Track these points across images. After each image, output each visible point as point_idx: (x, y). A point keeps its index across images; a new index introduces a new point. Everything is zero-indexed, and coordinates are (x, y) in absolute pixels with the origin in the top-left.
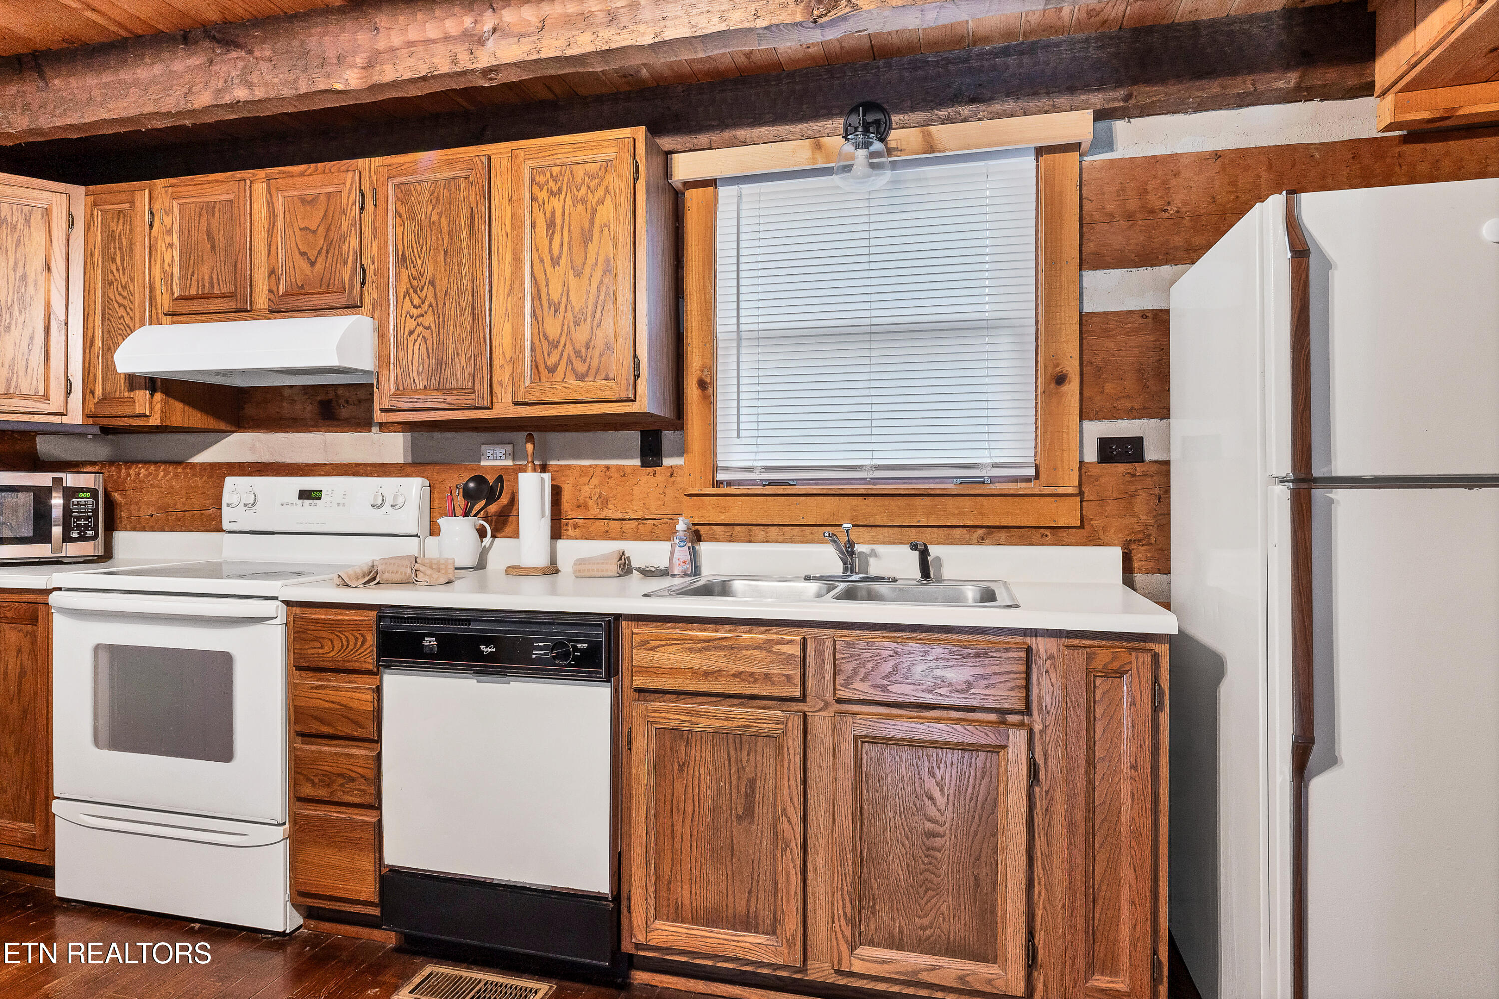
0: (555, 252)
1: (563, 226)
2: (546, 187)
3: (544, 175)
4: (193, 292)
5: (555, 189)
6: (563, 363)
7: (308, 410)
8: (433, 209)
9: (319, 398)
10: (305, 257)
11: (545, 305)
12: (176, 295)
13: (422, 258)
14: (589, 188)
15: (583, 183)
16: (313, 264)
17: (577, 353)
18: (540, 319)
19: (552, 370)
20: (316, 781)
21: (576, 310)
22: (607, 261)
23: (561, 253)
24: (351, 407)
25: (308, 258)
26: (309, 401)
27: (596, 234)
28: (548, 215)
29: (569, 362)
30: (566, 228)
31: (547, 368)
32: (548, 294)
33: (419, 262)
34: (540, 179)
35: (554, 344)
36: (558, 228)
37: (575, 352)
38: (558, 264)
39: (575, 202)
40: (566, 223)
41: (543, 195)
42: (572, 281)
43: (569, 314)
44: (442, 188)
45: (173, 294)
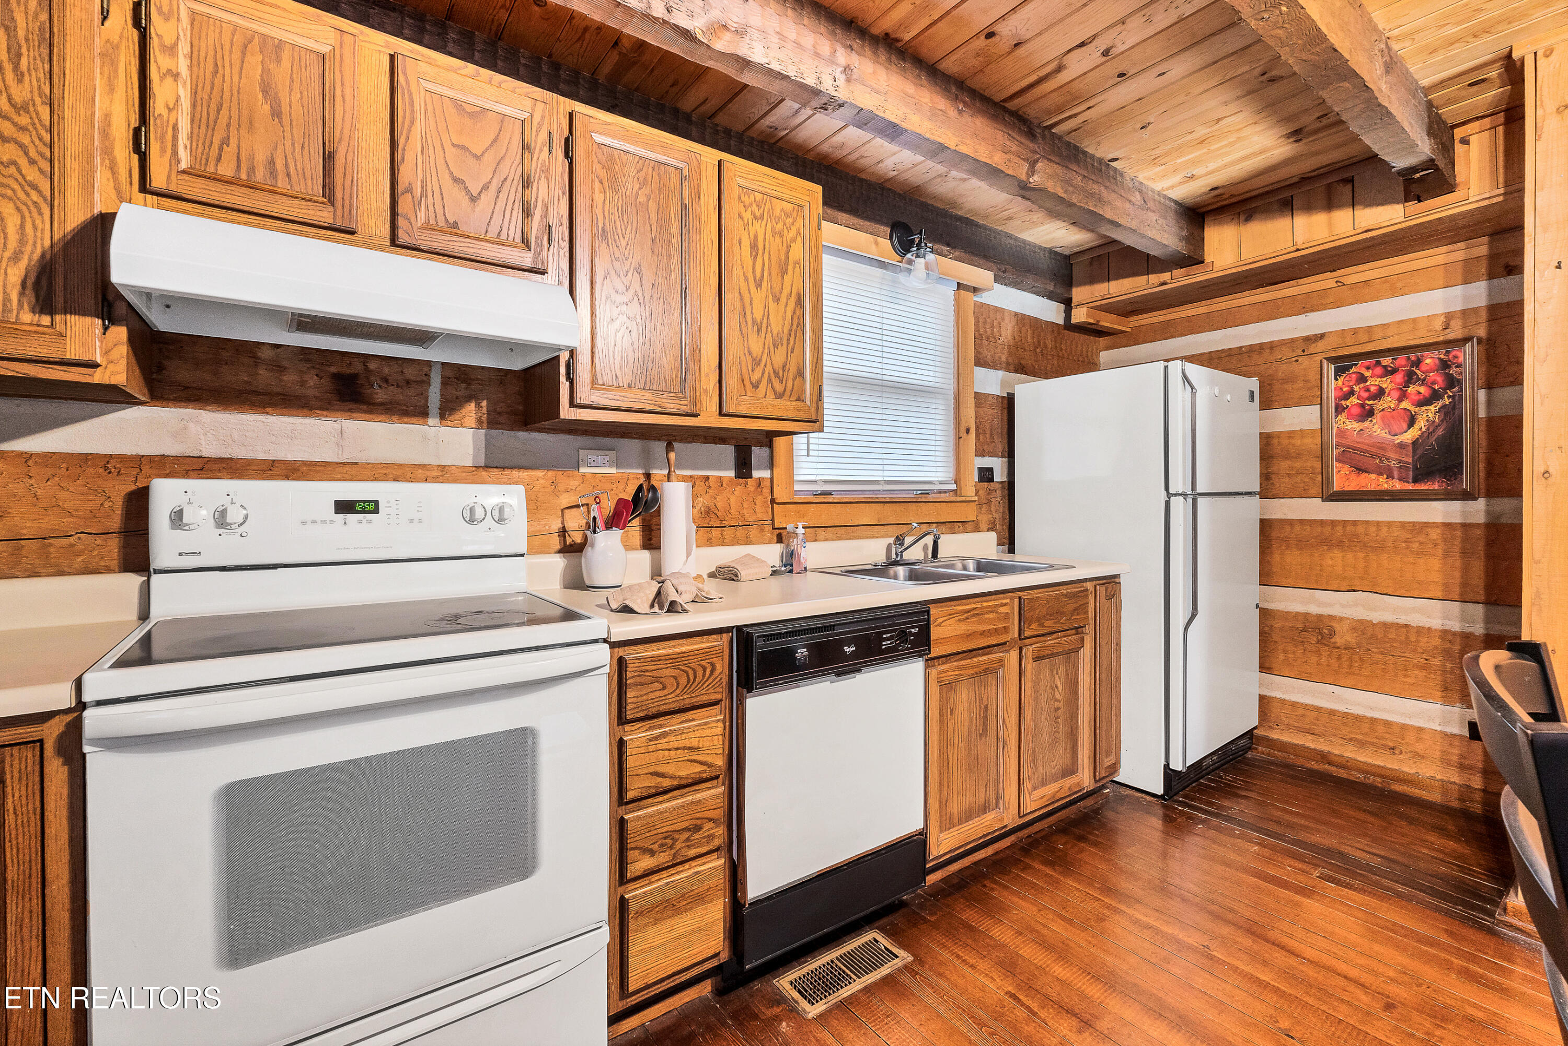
0: (758, 275)
1: (764, 253)
2: (750, 209)
3: (749, 197)
4: (226, 169)
5: (758, 214)
6: (765, 381)
7: (313, 384)
8: (640, 189)
9: (333, 369)
10: (462, 186)
11: (750, 323)
12: (183, 165)
13: (626, 239)
14: (785, 224)
15: (780, 217)
16: (474, 199)
17: (776, 373)
18: (745, 335)
19: (756, 386)
20: (655, 847)
21: (775, 333)
22: (799, 294)
23: (762, 276)
24: (392, 388)
25: (466, 188)
26: (313, 372)
27: (790, 268)
28: (752, 237)
29: (769, 381)
30: (767, 254)
31: (751, 383)
32: (752, 313)
33: (624, 243)
34: (745, 198)
35: (757, 362)
36: (760, 252)
37: (774, 372)
38: (761, 286)
39: (774, 233)
40: (767, 250)
41: (748, 216)
42: (772, 305)
43: (769, 335)
44: (651, 169)
45: (179, 161)
